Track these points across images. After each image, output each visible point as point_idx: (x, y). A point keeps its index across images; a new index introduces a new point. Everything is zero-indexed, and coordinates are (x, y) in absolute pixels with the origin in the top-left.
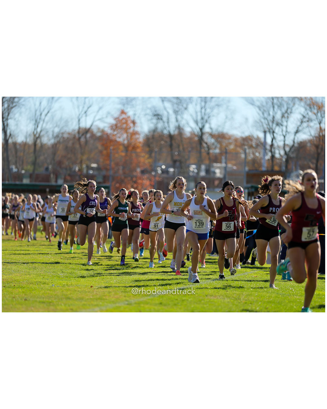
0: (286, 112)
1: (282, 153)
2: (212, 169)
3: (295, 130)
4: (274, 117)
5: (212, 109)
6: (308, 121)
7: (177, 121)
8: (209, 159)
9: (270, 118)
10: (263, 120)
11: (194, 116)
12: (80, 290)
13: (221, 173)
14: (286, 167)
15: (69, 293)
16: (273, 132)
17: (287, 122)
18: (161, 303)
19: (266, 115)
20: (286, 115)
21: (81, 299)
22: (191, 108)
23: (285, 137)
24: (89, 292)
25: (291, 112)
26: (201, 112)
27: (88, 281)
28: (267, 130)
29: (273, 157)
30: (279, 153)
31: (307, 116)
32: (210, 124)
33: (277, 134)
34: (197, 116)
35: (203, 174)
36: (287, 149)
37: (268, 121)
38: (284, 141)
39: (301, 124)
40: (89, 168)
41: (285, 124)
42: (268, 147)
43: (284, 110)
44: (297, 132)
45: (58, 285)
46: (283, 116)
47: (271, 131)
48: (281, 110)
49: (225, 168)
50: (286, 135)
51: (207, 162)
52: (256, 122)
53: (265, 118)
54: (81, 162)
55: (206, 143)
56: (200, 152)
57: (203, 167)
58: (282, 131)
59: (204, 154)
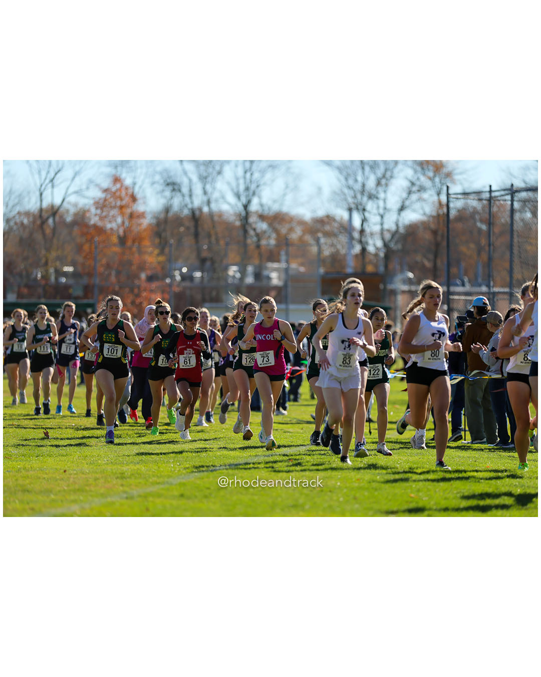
0: (384, 176)
1: (379, 244)
2: (265, 273)
3: (398, 206)
4: (364, 185)
5: (263, 172)
6: (419, 191)
7: (205, 193)
8: (260, 255)
9: (358, 187)
10: (346, 191)
11: (234, 184)
12: (45, 476)
13: (279, 278)
14: (386, 267)
15: (27, 481)
16: (364, 210)
17: (385, 192)
18: (182, 495)
19: (351, 182)
20: (383, 181)
21: (48, 492)
22: (228, 172)
23: (382, 217)
24: (62, 479)
25: (391, 177)
26: (245, 178)
27: (60, 461)
28: (353, 206)
29: (364, 250)
30: (375, 245)
31: (418, 183)
32: (260, 197)
33: (369, 212)
34: (238, 185)
35: (250, 280)
36: (388, 236)
37: (354, 191)
38: (382, 224)
39: (407, 195)
40: (59, 273)
41: (382, 195)
42: (356, 235)
43: (380, 173)
44: (402, 208)
45: (9, 470)
46: (379, 183)
47: (359, 207)
48: (375, 173)
49: (287, 270)
50: (384, 213)
51: (257, 262)
52: (335, 193)
53: (349, 187)
54: (46, 264)
55: (254, 230)
56: (245, 245)
57: (250, 269)
58: (378, 208)
59: (252, 247)
